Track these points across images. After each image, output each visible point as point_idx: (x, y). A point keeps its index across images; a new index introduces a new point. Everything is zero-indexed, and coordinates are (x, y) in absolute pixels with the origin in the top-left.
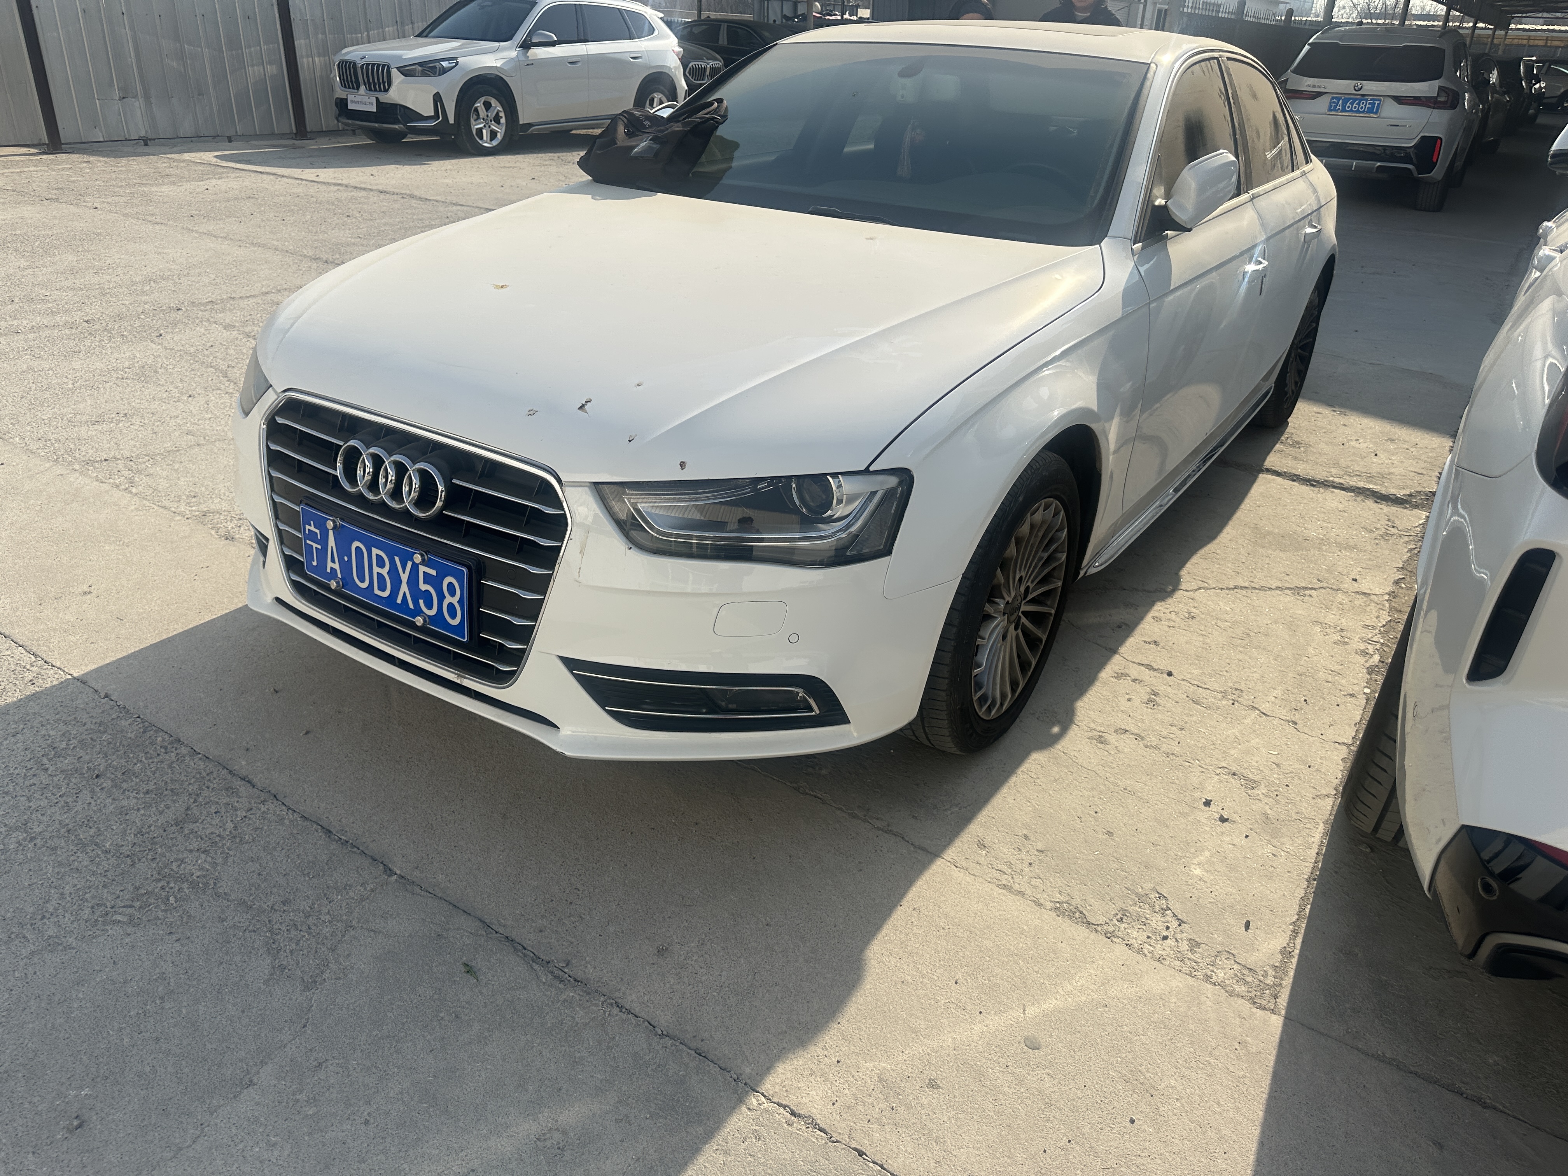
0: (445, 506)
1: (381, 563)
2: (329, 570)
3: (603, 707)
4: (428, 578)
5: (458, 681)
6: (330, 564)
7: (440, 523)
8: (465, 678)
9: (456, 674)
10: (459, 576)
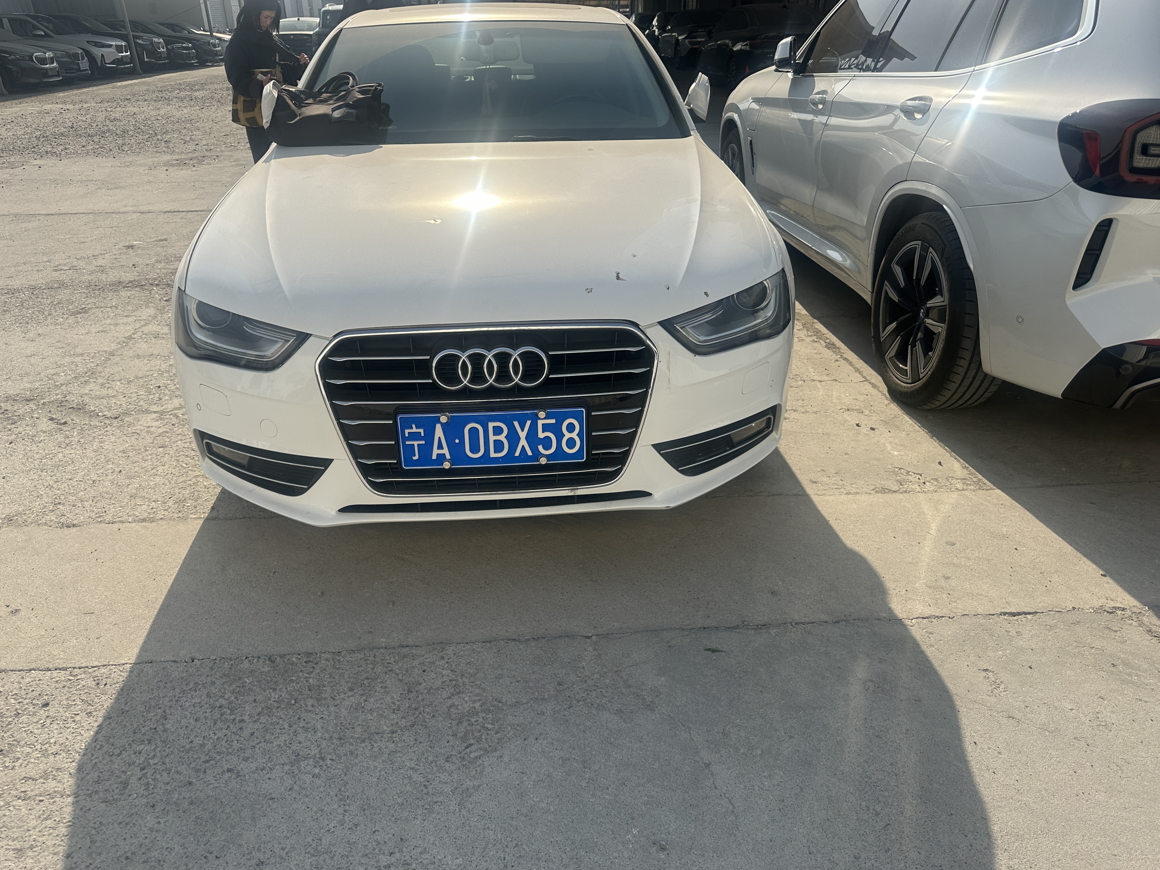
0: (550, 372)
1: (498, 431)
2: (434, 457)
3: (676, 469)
4: (546, 427)
5: (572, 494)
6: (436, 452)
7: (549, 386)
8: (577, 489)
9: (569, 490)
10: (577, 416)
